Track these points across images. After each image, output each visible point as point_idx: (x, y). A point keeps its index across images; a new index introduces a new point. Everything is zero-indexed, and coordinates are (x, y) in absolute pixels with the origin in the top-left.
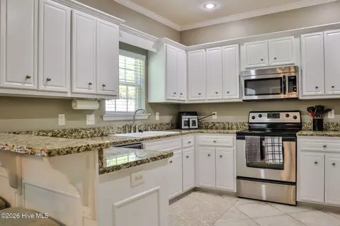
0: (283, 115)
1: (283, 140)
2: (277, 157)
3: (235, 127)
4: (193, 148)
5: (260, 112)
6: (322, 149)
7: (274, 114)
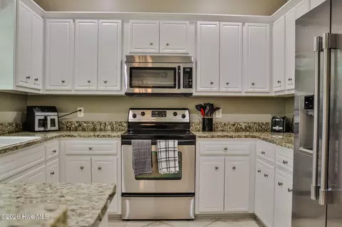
0: (170, 114)
1: (179, 144)
2: (172, 164)
3: (109, 127)
4: (57, 160)
5: (143, 110)
6: (223, 152)
7: (160, 112)
